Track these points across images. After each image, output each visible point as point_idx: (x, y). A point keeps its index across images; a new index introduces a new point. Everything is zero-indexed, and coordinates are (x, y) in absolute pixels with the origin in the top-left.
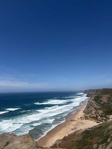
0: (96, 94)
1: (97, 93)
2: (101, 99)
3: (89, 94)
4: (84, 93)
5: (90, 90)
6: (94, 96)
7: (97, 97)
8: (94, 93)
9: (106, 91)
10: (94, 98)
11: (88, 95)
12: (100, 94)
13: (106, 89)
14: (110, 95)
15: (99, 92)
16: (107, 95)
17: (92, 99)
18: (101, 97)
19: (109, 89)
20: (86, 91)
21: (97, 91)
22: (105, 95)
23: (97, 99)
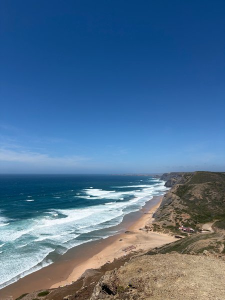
0: (182, 181)
1: (185, 180)
2: (190, 191)
3: (170, 181)
4: (161, 179)
5: (174, 175)
6: (178, 185)
7: (184, 187)
8: (180, 179)
9: (202, 177)
10: (176, 188)
11: (168, 184)
12: (190, 183)
13: (203, 172)
14: (209, 184)
15: (189, 177)
16: (202, 185)
17: (173, 191)
18: (191, 188)
19: (210, 172)
20: (166, 175)
21: (186, 175)
22: (199, 185)
23: (182, 192)
